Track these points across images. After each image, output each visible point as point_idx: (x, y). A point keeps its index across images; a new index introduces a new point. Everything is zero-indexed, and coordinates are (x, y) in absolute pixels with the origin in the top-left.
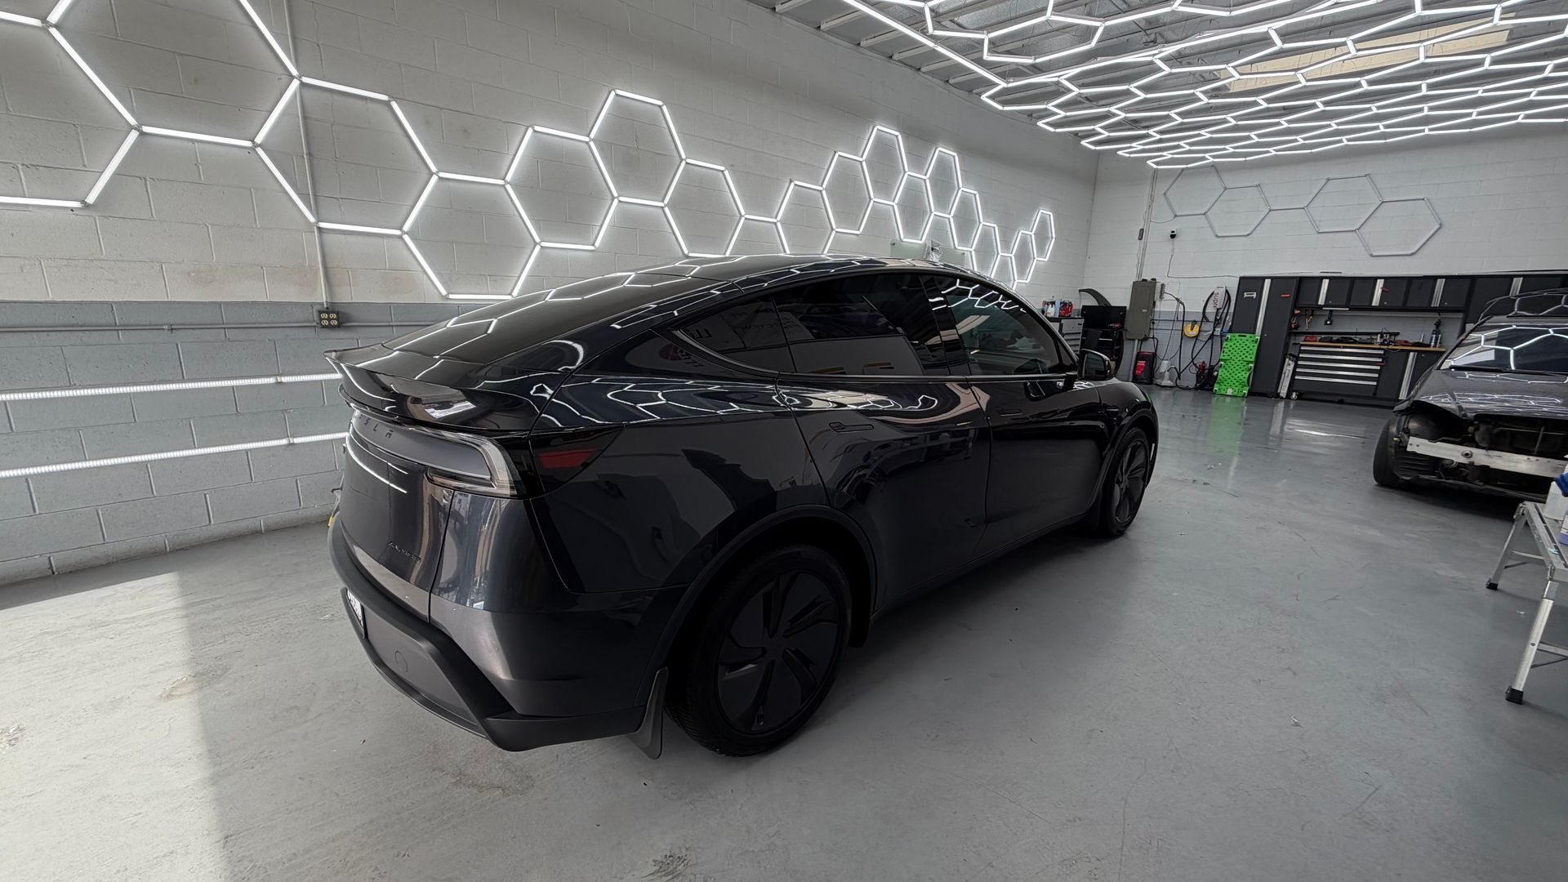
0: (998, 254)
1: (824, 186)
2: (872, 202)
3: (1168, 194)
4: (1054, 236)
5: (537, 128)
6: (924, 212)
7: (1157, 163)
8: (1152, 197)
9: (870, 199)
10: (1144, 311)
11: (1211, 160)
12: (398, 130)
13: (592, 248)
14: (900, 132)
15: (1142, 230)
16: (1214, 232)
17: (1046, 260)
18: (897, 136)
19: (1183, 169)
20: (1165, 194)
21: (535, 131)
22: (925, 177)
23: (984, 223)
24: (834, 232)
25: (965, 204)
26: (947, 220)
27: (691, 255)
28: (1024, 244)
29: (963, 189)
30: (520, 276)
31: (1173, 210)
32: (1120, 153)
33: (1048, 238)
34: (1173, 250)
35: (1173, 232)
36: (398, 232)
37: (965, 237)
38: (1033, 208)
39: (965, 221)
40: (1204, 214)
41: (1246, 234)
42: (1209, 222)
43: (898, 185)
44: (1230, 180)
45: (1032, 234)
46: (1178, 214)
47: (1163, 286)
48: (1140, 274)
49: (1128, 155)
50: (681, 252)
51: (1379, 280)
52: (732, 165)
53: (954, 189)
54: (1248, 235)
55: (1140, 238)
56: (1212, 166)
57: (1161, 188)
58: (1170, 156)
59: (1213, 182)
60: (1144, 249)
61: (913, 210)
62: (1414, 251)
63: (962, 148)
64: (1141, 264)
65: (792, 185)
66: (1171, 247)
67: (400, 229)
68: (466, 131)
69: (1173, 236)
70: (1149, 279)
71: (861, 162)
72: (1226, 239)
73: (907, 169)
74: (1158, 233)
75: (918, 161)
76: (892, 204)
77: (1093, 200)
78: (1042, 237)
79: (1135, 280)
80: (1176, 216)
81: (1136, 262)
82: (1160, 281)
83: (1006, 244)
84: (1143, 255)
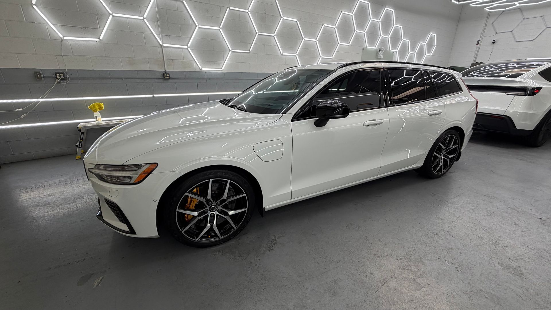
0: (409, 52)
1: (336, 26)
2: (355, 32)
3: (494, 23)
4: (436, 45)
5: (231, 8)
6: (378, 35)
7: (490, 9)
8: (486, 25)
9: (355, 31)
11: (518, 5)
12: (186, 11)
13: (248, 52)
14: (370, 2)
15: (479, 40)
16: (515, 39)
17: (431, 55)
18: (368, 4)
19: (503, 11)
20: (492, 23)
21: (230, 9)
22: (379, 21)
23: (404, 40)
24: (339, 44)
25: (396, 32)
26: (387, 39)
27: (284, 54)
28: (421, 49)
29: (396, 25)
30: (225, 62)
31: (495, 31)
32: (471, 5)
33: (433, 46)
34: (493, 49)
35: (494, 40)
36: (186, 47)
37: (394, 45)
38: (428, 32)
39: (395, 39)
40: (511, 31)
41: (531, 40)
42: (513, 35)
43: (367, 24)
44: (527, 15)
45: (426, 44)
46: (498, 32)
48: (475, 60)
49: (475, 6)
50: (280, 53)
52: (300, 19)
53: (391, 25)
54: (533, 40)
55: (477, 44)
56: (519, 8)
57: (491, 20)
58: (497, 5)
59: (519, 16)
60: (479, 49)
61: (373, 35)
63: (397, 7)
64: (476, 56)
65: (323, 26)
67: (187, 46)
68: (207, 10)
69: (494, 43)
70: (479, 62)
71: (352, 16)
72: (521, 43)
73: (371, 18)
74: (486, 42)
75: (376, 14)
76: (364, 33)
77: (457, 28)
78: (430, 45)
79: (473, 63)
80: (497, 33)
81: (474, 55)
82: (485, 63)
83: (413, 49)
84: (478, 51)
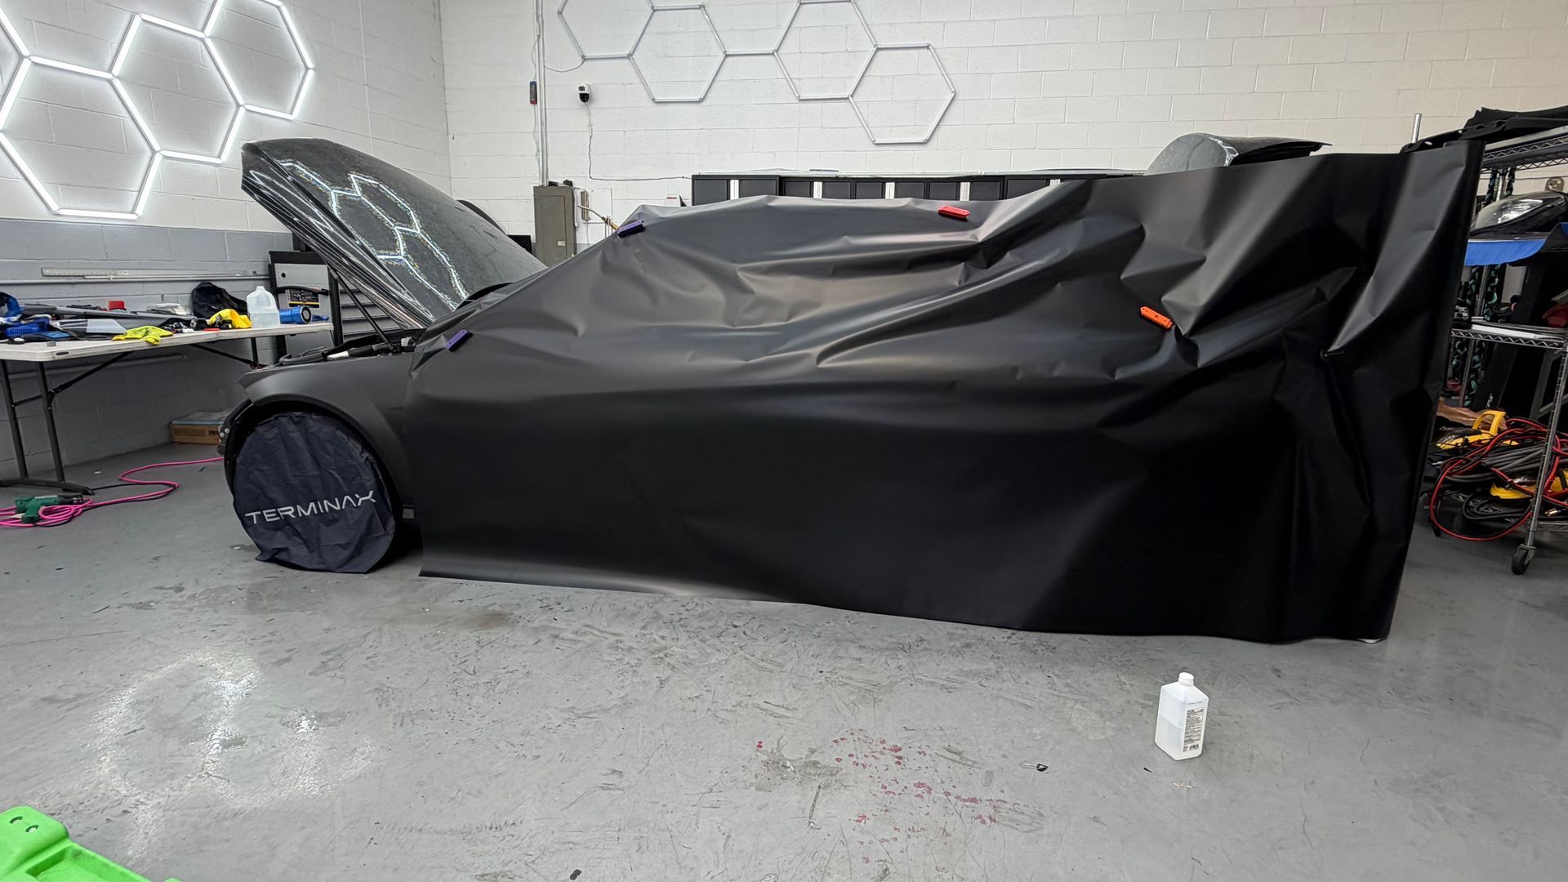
3: (564, 14)
4: (311, 64)
8: (540, 18)
10: (560, 243)
15: (533, 84)
16: (649, 93)
17: (291, 116)
20: (560, 13)
31: (579, 49)
34: (589, 125)
35: (582, 88)
40: (629, 56)
41: (697, 98)
42: (638, 72)
45: (204, 34)
46: (588, 54)
47: (584, 195)
48: (544, 173)
51: (887, 184)
54: (701, 101)
55: (534, 101)
60: (544, 123)
62: (926, 136)
64: (544, 153)
66: (587, 122)
69: (584, 97)
70: (560, 181)
72: (670, 107)
74: (560, 93)
79: (538, 183)
80: (584, 59)
81: (535, 149)
82: (579, 185)
84: (544, 134)
